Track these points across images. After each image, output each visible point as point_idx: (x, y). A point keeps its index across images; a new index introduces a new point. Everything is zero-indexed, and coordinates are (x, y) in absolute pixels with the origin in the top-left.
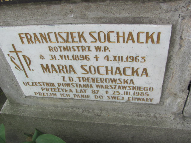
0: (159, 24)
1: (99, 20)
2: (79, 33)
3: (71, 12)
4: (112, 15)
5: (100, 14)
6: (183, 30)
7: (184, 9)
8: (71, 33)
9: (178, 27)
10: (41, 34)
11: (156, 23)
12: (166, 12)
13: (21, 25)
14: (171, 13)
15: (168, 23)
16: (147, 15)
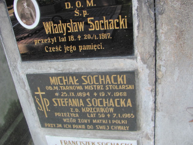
0: (131, 140)
1: (102, 137)
2: (92, 142)
3: (89, 133)
4: (108, 136)
5: (103, 135)
6: (143, 142)
7: (142, 134)
8: (88, 142)
9: (140, 141)
10: (72, 142)
11: (129, 139)
12: (133, 135)
13: (62, 136)
14: (136, 136)
15: (135, 139)
16: (125, 136)
